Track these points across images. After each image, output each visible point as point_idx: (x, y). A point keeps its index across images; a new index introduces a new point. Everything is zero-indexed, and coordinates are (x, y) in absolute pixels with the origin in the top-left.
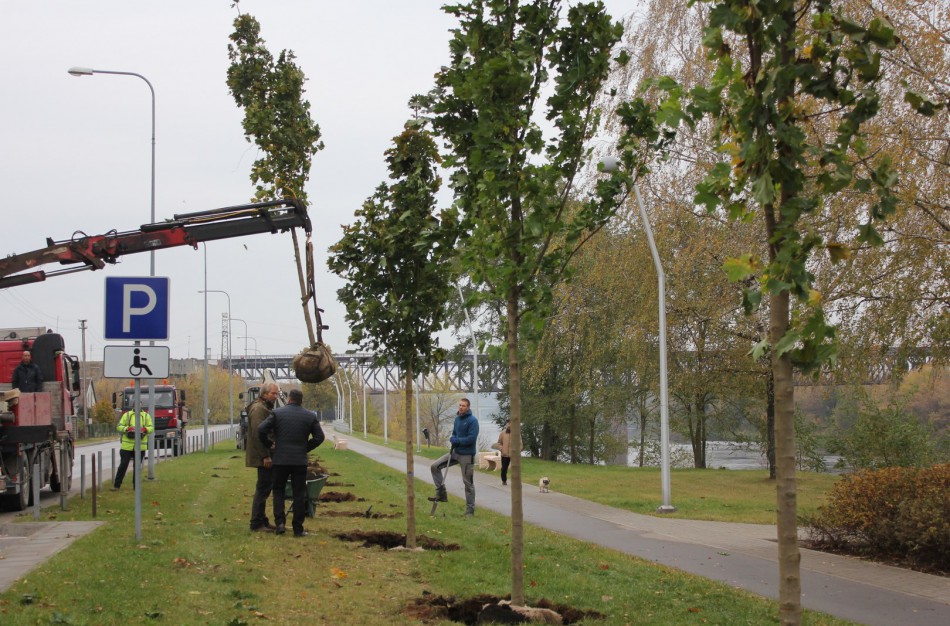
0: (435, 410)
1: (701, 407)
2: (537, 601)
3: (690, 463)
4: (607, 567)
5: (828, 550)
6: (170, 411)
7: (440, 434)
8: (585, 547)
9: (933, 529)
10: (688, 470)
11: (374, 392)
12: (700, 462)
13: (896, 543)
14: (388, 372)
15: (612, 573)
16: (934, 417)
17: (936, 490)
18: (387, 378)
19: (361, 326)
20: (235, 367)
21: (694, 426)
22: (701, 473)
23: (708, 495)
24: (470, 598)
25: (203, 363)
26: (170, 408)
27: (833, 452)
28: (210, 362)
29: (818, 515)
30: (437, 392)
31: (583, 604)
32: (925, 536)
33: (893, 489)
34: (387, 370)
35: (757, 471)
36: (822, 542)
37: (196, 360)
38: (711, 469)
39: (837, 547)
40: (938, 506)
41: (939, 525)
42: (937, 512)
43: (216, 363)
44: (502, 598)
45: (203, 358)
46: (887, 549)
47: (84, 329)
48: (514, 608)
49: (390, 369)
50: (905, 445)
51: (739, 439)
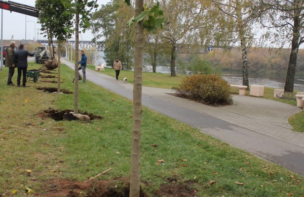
1: (155, 57)
2: (84, 112)
3: (152, 71)
4: (113, 101)
5: (181, 97)
8: (111, 94)
9: (209, 93)
10: (151, 73)
12: (154, 71)
13: (199, 96)
15: (114, 102)
16: (215, 63)
17: (211, 81)
19: (44, 26)
21: (153, 62)
22: (154, 74)
23: (152, 80)
24: (63, 110)
27: (188, 70)
29: (179, 87)
31: (98, 113)
32: (207, 94)
33: (199, 80)
35: (169, 74)
36: (180, 94)
38: (157, 73)
39: (183, 96)
40: (211, 86)
41: (211, 91)
42: (211, 88)
44: (71, 111)
46: (196, 98)
48: (75, 115)
50: (206, 69)
51: (165, 66)
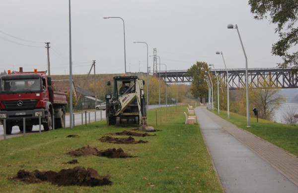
0: (264, 97)
6: (38, 95)
7: (267, 110)
11: (232, 89)
14: (240, 79)
18: (239, 81)
20: (162, 76)
25: (146, 74)
26: (38, 92)
28: (150, 74)
30: (265, 88)
34: (239, 77)
37: (143, 73)
43: (152, 75)
45: (146, 72)
47: (48, 48)
49: (240, 77)
